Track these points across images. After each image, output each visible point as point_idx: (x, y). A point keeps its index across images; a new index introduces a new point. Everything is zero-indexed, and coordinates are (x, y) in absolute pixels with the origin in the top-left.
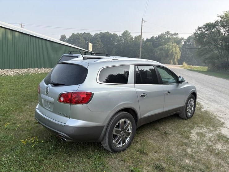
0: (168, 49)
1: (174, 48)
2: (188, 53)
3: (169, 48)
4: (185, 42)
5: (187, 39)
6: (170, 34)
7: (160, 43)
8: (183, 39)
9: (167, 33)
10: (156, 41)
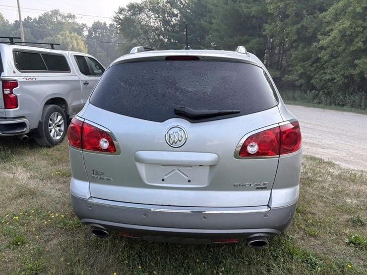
0: (63, 42)
1: (75, 42)
2: (98, 51)
3: (65, 41)
4: (90, 32)
5: (92, 27)
6: (60, 15)
7: (46, 30)
8: (85, 25)
9: (56, 13)
10: (37, 27)
